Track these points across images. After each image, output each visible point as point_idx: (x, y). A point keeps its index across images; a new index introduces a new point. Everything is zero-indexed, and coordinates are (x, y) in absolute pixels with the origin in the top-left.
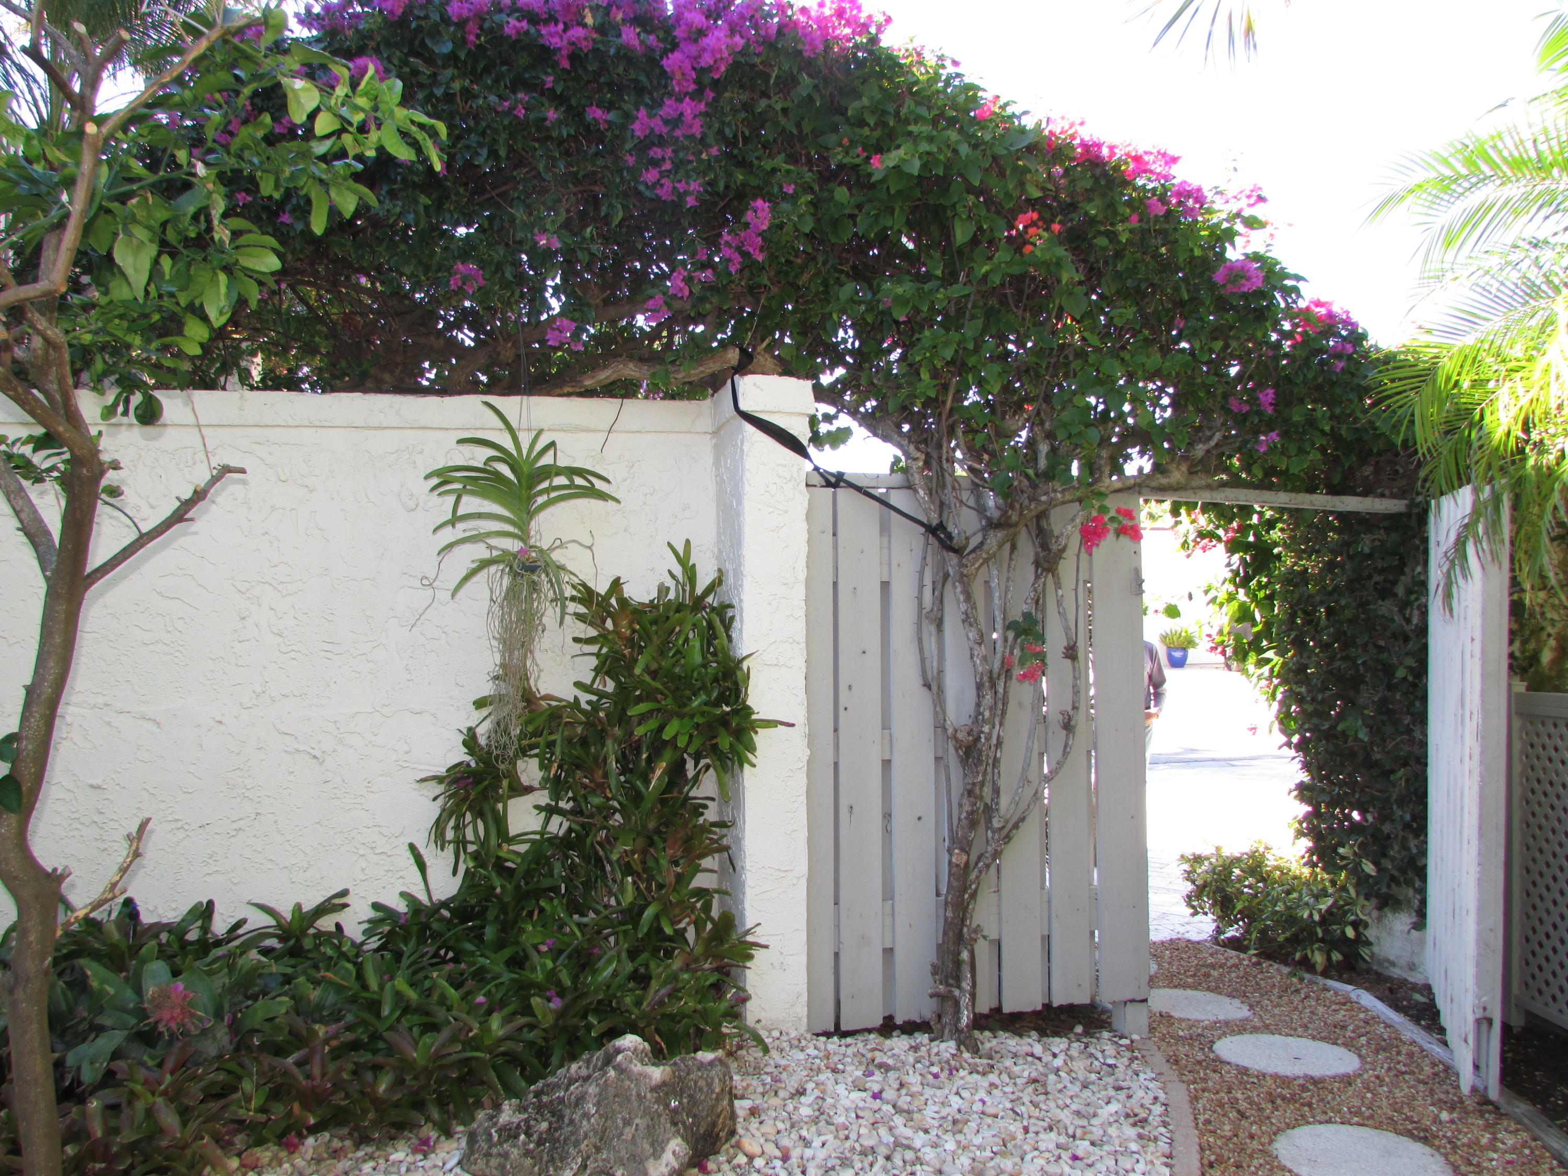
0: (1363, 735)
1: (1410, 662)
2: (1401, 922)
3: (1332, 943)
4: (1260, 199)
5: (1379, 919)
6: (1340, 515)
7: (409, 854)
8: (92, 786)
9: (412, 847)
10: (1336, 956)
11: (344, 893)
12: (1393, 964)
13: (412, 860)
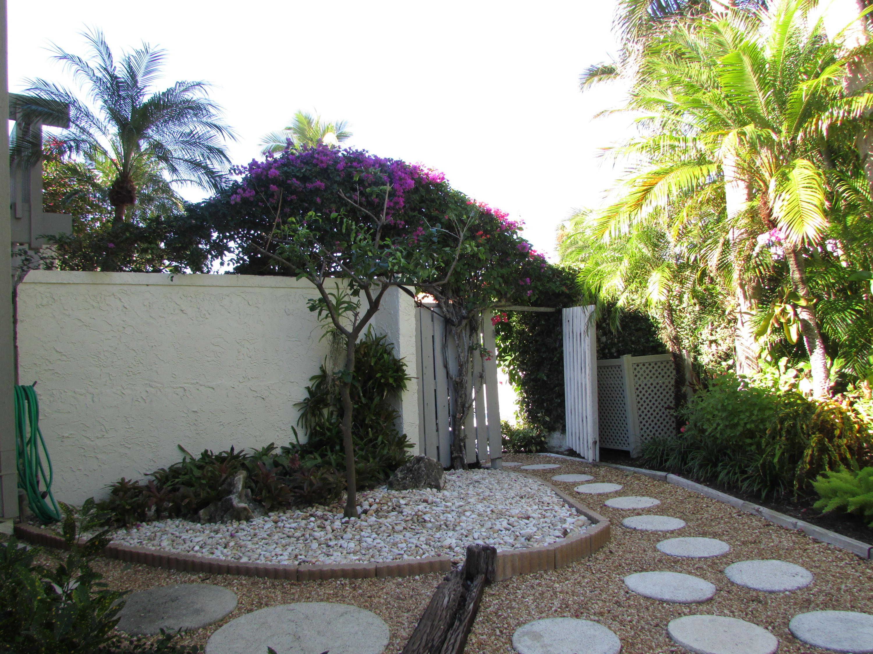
0: (545, 378)
1: (558, 355)
2: (557, 435)
3: (536, 444)
4: (524, 223)
5: (549, 435)
6: (536, 313)
7: (291, 430)
8: (194, 411)
9: (292, 427)
10: (538, 448)
11: (273, 444)
12: (554, 447)
13: (292, 432)
